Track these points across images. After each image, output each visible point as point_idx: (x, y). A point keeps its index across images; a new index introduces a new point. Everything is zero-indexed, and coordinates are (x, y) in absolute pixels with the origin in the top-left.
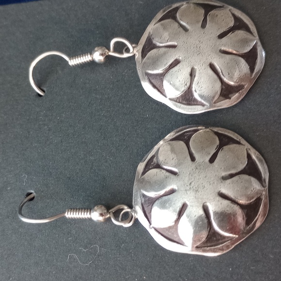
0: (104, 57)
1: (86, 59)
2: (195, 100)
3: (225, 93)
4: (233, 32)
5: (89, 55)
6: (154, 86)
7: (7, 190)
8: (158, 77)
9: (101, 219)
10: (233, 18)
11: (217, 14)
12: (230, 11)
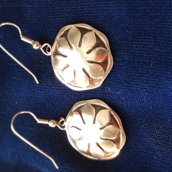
3: (91, 82)
4: (95, 49)
10: (96, 39)
11: (87, 37)
12: (95, 33)
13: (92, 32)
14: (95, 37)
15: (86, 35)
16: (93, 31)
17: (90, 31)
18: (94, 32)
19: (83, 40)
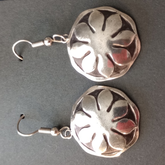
0: (51, 43)
1: (41, 44)
2: (100, 74)
3: (116, 70)
4: (121, 33)
5: (42, 42)
6: (78, 65)
7: (11, 112)
8: (79, 60)
9: (56, 135)
10: (121, 21)
11: (111, 20)
12: (120, 16)
13: (116, 15)
14: (120, 20)
15: (109, 18)
16: (117, 13)
17: (115, 13)
18: (118, 15)
19: (107, 24)
